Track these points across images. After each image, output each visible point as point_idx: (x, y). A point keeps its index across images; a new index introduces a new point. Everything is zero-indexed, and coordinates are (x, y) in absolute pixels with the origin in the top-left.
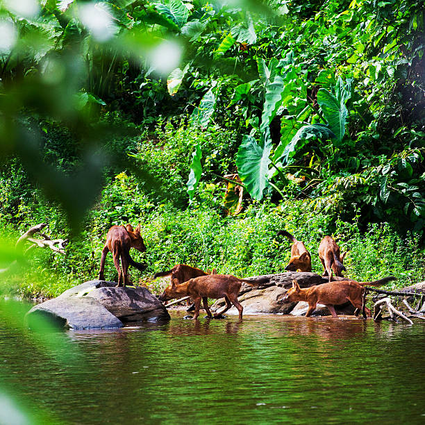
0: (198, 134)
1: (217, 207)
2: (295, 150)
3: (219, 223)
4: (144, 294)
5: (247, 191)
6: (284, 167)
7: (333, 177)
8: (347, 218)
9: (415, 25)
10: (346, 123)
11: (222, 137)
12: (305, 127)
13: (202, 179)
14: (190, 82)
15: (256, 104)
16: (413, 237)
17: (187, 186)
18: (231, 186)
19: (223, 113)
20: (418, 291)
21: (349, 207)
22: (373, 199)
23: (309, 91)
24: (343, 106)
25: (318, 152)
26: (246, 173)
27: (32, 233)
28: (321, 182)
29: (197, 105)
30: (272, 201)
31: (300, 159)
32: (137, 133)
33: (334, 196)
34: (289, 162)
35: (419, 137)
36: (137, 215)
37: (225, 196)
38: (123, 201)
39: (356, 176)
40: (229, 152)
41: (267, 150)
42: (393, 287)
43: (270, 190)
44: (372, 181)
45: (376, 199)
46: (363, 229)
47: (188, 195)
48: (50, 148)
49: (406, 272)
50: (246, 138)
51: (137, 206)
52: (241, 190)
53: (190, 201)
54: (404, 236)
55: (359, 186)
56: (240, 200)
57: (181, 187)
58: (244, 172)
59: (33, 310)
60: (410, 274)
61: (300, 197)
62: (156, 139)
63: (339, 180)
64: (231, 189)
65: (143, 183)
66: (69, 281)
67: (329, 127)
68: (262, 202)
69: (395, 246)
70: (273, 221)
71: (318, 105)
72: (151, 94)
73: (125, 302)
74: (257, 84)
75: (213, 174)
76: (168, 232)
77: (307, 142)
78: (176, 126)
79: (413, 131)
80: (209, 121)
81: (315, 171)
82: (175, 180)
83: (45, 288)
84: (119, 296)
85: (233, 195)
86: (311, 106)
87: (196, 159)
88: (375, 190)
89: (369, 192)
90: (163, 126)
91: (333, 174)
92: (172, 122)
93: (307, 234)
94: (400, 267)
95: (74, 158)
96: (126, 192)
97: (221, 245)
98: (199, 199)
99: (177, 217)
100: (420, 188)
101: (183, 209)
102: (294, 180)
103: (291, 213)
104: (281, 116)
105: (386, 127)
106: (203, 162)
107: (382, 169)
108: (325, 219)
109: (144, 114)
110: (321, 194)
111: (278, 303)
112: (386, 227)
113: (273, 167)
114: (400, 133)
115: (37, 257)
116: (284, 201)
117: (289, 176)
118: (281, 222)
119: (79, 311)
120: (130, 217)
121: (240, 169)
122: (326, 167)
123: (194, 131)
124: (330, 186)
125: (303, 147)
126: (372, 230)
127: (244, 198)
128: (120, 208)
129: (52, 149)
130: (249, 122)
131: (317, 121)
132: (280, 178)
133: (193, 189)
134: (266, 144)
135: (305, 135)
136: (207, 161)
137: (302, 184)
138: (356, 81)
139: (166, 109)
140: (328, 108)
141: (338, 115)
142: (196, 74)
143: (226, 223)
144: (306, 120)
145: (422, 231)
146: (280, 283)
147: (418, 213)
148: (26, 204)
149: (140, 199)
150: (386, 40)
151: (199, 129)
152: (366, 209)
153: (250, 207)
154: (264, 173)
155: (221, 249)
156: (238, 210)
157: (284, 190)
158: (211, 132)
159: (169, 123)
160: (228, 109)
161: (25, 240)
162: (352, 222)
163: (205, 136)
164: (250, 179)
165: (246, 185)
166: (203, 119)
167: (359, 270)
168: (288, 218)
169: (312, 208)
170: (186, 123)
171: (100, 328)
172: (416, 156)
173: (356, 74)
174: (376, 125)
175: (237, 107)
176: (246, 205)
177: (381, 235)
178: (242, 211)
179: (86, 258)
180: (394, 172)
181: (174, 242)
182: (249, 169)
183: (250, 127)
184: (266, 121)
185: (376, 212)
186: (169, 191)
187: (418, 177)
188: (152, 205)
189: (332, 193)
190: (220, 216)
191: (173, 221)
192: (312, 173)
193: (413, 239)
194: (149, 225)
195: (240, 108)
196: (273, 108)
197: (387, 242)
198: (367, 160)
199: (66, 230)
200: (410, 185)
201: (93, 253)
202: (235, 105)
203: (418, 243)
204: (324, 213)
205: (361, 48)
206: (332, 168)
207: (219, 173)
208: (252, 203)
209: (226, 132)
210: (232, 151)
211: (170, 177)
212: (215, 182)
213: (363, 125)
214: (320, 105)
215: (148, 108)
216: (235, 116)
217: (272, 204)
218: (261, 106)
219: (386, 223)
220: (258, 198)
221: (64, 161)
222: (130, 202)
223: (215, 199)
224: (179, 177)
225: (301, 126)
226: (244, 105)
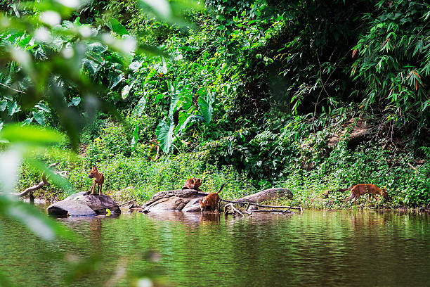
0: (137, 119)
1: (146, 156)
2: (186, 128)
3: (146, 164)
4: (108, 199)
5: (161, 148)
6: (180, 136)
7: (204, 142)
8: (212, 163)
9: (247, 65)
10: (211, 115)
11: (149, 121)
13: (139, 141)
14: (133, 93)
15: (166, 104)
16: (245, 173)
17: (130, 145)
18: (153, 145)
19: (149, 109)
20: (247, 200)
21: (212, 157)
22: (225, 153)
23: (193, 98)
24: (210, 106)
25: (197, 129)
27: (51, 168)
28: (198, 144)
29: (137, 104)
31: (188, 133)
32: (105, 118)
33: (205, 152)
34: (182, 134)
35: (249, 123)
36: (105, 160)
37: (150, 150)
38: (98, 152)
39: (217, 142)
40: (152, 129)
41: (172, 128)
42: (234, 198)
43: (173, 148)
44: (224, 144)
46: (220, 168)
47: (131, 150)
49: (241, 190)
50: (161, 121)
51: (105, 155)
52: (158, 147)
53: (132, 153)
54: (240, 172)
55: (218, 146)
56: (158, 153)
57: (128, 146)
58: (160, 139)
59: (50, 206)
60: (243, 192)
61: (188, 152)
62: (115, 121)
63: (208, 144)
64: (153, 147)
65: (108, 143)
67: (203, 117)
68: (168, 154)
69: (236, 177)
70: (174, 163)
71: (198, 105)
72: (113, 98)
73: (98, 203)
74: (167, 94)
75: (144, 139)
76: (120, 168)
77: (192, 124)
78: (125, 115)
79: (245, 119)
80: (142, 112)
82: (124, 142)
83: (57, 196)
84: (95, 200)
85: (154, 150)
86: (194, 106)
87: (136, 131)
88: (226, 149)
89: (223, 150)
91: (205, 140)
92: (124, 112)
94: (238, 188)
96: (99, 148)
97: (147, 176)
98: (136, 152)
99: (125, 161)
100: (249, 148)
101: (128, 157)
102: (185, 143)
103: (183, 160)
104: (179, 111)
105: (233, 117)
106: (139, 133)
107: (229, 138)
108: (201, 163)
110: (198, 151)
111: (176, 205)
112: (231, 167)
113: (175, 137)
114: (239, 120)
116: (180, 154)
117: (182, 141)
118: (178, 164)
119: (74, 207)
121: (158, 137)
122: (201, 137)
123: (135, 117)
124: (203, 147)
125: (190, 126)
126: (224, 169)
127: (160, 151)
128: (96, 156)
130: (162, 113)
131: (197, 113)
132: (178, 142)
133: (133, 146)
134: (171, 124)
135: (191, 120)
136: (141, 133)
137: (189, 145)
138: (217, 93)
139: (120, 106)
140: (203, 107)
141: (208, 110)
142: (136, 89)
143: (150, 164)
144: (192, 113)
145: (249, 170)
147: (247, 161)
149: (106, 152)
150: (232, 73)
151: (137, 116)
152: (221, 158)
153: (162, 156)
154: (170, 139)
155: (147, 178)
156: (156, 158)
157: (180, 148)
158: (143, 118)
159: (122, 113)
160: (152, 107)
162: (214, 165)
163: (140, 120)
164: (163, 142)
165: (161, 145)
166: (139, 112)
168: (182, 162)
169: (194, 157)
170: (131, 113)
171: (85, 216)
172: (247, 132)
173: (217, 90)
174: (227, 116)
175: (157, 106)
176: (161, 155)
177: (229, 172)
178: (159, 158)
179: (79, 181)
180: (235, 140)
181: (124, 173)
182: (162, 137)
183: (163, 116)
184: (171, 113)
185: (226, 160)
186: (121, 148)
187: (247, 143)
188: (113, 154)
189: (204, 150)
190: (147, 161)
191: (123, 163)
192: (194, 140)
194: (111, 164)
196: (175, 106)
197: (231, 175)
198: (222, 134)
200: (243, 147)
201: (82, 178)
204: (200, 160)
205: (220, 76)
206: (204, 138)
207: (147, 139)
208: (163, 154)
209: (151, 119)
210: (154, 128)
211: (122, 140)
212: (145, 144)
213: (220, 116)
216: (156, 110)
217: (174, 155)
218: (169, 105)
219: (231, 165)
220: (167, 152)
222: (102, 153)
223: (145, 152)
224: (127, 141)
225: (189, 116)
226: (160, 104)
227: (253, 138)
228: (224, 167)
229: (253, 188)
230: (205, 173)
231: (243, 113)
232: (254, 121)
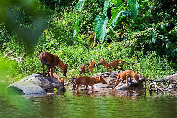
0: (77, 14)
1: (85, 44)
2: (117, 21)
3: (86, 51)
4: (55, 80)
5: (97, 38)
6: (113, 28)
7: (132, 32)
8: (139, 49)
10: (138, 10)
11: (87, 16)
12: (121, 12)
13: (79, 33)
15: (101, 2)
16: (165, 57)
17: (73, 36)
18: (91, 36)
19: (87, 6)
20: (167, 80)
21: (139, 45)
22: (149, 42)
24: (137, 3)
25: (127, 22)
26: (97, 31)
27: (9, 55)
28: (128, 34)
29: (77, 2)
30: (108, 42)
31: (119, 25)
32: (52, 14)
33: (133, 40)
34: (114, 26)
35: (168, 16)
36: (52, 48)
37: (88, 40)
38: (46, 42)
39: (142, 32)
40: (90, 22)
41: (106, 22)
42: (157, 78)
43: (107, 38)
44: (149, 34)
45: (150, 41)
46: (145, 54)
47: (73, 40)
48: (17, 19)
49: (162, 72)
50: (97, 16)
51: (52, 44)
52: (95, 37)
53: (74, 42)
54: (162, 57)
55: (143, 36)
56: (95, 41)
57: (70, 36)
58: (96, 30)
59: (9, 86)
60: (164, 73)
61: (119, 40)
62: (60, 16)
63: (135, 34)
64: (91, 37)
65: (55, 34)
66: (24, 74)
67: (131, 12)
68: (103, 43)
69: (158, 61)
71: (127, 3)
73: (47, 83)
75: (84, 31)
76: (65, 55)
77: (123, 18)
78: (68, 11)
79: (166, 14)
80: (82, 9)
81: (125, 30)
82: (68, 33)
83: (14, 77)
84: (45, 81)
85: (92, 40)
86: (124, 3)
87: (77, 24)
88: (150, 38)
89: (148, 39)
90: (63, 11)
91: (133, 31)
92: (67, 9)
93: (122, 56)
94: (160, 70)
95: (26, 24)
96: (48, 38)
97: (87, 60)
98: (78, 41)
99: (69, 49)
100: (169, 37)
101: (71, 45)
102: (117, 33)
103: (115, 47)
104: (112, 7)
105: (155, 12)
106: (79, 26)
107: (153, 29)
108: (130, 50)
109: (55, 6)
110: (128, 40)
111: (110, 84)
112: (155, 53)
113: (108, 28)
114: (160, 15)
115: (11, 64)
116: (112, 42)
117: (115, 32)
118: (111, 50)
119: (28, 87)
120: (49, 48)
121: (94, 29)
122: (130, 28)
123: (76, 13)
124: (131, 36)
125: (121, 20)
126: (148, 55)
128: (45, 44)
129: (18, 20)
130: (98, 9)
131: (127, 9)
132: (111, 32)
133: (75, 37)
134: (105, 19)
135: (121, 15)
136: (81, 25)
137: (120, 35)
139: (64, 4)
140: (131, 4)
141: (135, 7)
143: (89, 51)
144: (122, 9)
145: (169, 55)
146: (111, 76)
147: (168, 47)
148: (7, 43)
149: (53, 41)
151: (78, 12)
152: (146, 45)
153: (99, 45)
154: (105, 30)
155: (86, 62)
156: (94, 46)
157: (113, 38)
158: (83, 13)
159: (65, 10)
160: (90, 4)
161: (6, 57)
162: (140, 51)
163: (80, 15)
164: (99, 33)
165: (97, 35)
166: (80, 8)
167: (143, 71)
168: (114, 49)
169: (124, 45)
170: (73, 10)
171: (37, 94)
172: (167, 24)
174: (151, 11)
175: (93, 3)
176: (97, 44)
177: (152, 56)
178: (96, 46)
179: (31, 65)
180: (158, 31)
181: (67, 59)
182: (98, 29)
183: (99, 12)
184: (105, 9)
185: (150, 47)
186: (65, 38)
187: (168, 33)
188: (58, 43)
189: (133, 39)
190: (86, 48)
191: (67, 50)
192: (124, 31)
193: (165, 58)
194: (57, 52)
195: (95, 4)
196: (108, 4)
197: (155, 59)
198: (147, 25)
199: (23, 53)
200: (164, 36)
201: (34, 63)
202: (93, 2)
203: (167, 60)
204: (129, 47)
206: (132, 29)
207: (86, 30)
208: (99, 43)
209: (89, 14)
210: (92, 21)
211: (66, 32)
212: (85, 34)
213: (145, 11)
214: (128, 3)
215: (57, 4)
216: (93, 7)
217: (108, 44)
218: (103, 3)
219: (154, 51)
220: (102, 41)
221: (22, 25)
222: (49, 42)
223: (84, 41)
224: (70, 32)
225: (120, 11)
226: (96, 2)
227: (172, 28)
228: (149, 53)
229: (173, 69)
230: (133, 58)
231: (164, 8)
232: (172, 15)
